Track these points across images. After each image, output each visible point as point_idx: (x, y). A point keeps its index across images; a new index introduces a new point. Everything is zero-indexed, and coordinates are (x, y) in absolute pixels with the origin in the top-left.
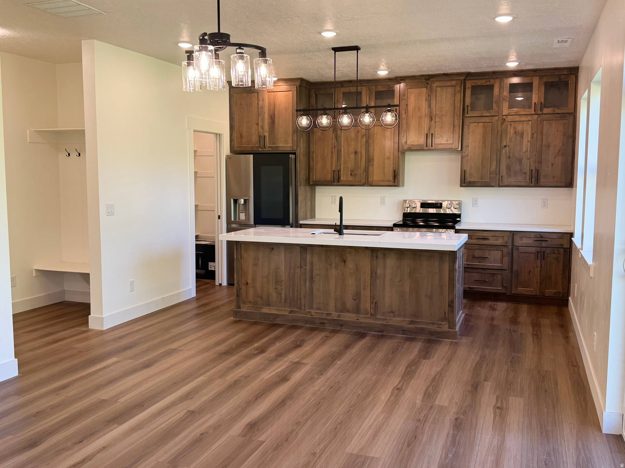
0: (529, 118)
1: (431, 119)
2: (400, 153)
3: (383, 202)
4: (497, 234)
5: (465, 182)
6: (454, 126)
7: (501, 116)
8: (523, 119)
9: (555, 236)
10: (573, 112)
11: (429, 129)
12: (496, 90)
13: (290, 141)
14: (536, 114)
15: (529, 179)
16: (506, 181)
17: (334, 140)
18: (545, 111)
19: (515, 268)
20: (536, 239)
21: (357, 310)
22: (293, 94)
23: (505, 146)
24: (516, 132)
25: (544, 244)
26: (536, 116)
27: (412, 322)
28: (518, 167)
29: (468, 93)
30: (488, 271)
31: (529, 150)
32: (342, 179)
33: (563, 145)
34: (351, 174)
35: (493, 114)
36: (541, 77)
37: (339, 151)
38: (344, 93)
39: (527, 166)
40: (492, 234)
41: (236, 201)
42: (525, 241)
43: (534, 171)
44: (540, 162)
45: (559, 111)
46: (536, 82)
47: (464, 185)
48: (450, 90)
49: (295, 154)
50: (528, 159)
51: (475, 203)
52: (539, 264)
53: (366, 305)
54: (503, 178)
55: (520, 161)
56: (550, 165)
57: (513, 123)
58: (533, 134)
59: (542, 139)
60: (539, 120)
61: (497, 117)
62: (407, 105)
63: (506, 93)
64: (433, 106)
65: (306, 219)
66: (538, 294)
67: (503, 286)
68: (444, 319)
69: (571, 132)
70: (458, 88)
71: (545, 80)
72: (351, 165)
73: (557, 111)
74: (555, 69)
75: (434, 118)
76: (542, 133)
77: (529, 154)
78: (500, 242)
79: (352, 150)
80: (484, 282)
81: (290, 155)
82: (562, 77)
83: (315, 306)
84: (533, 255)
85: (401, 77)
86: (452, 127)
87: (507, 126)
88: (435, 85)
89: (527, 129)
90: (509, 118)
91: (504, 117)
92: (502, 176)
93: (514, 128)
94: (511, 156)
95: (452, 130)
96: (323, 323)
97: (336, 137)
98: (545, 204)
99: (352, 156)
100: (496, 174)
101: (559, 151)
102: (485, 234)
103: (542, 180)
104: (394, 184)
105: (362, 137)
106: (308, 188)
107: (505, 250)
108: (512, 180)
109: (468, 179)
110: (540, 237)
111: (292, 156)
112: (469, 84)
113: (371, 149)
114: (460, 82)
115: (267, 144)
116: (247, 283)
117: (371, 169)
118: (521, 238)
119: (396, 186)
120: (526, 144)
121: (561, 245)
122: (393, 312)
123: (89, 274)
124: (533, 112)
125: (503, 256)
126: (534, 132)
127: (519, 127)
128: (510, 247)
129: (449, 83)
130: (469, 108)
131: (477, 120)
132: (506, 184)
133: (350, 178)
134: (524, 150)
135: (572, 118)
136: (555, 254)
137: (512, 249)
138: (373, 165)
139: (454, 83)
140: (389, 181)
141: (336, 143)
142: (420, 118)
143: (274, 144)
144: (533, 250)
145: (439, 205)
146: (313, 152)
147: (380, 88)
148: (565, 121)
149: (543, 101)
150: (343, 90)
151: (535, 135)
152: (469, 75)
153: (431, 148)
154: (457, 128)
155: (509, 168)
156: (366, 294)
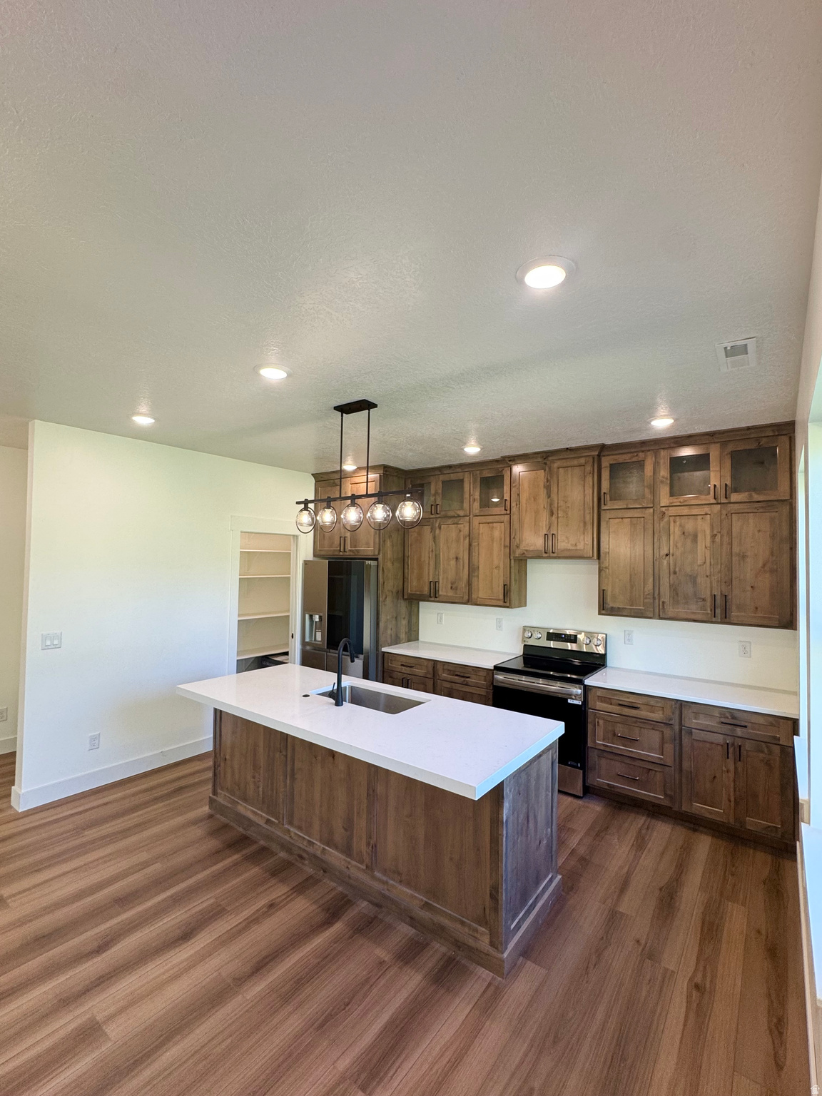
0: (707, 509)
1: (552, 513)
2: (512, 561)
3: (499, 626)
4: (652, 702)
5: (605, 608)
6: (585, 523)
7: (659, 507)
8: (695, 511)
9: (761, 721)
10: (788, 498)
11: (550, 527)
12: (649, 469)
13: (372, 544)
14: (718, 504)
15: (711, 610)
16: (671, 611)
17: (432, 542)
18: (734, 497)
19: (686, 765)
20: (723, 720)
21: (348, 851)
22: (375, 484)
23: (667, 555)
24: (684, 533)
25: (739, 731)
26: (719, 506)
27: (426, 906)
28: (689, 589)
29: (606, 474)
30: (637, 763)
31: (708, 561)
32: (440, 593)
33: (772, 554)
34: (451, 588)
35: (645, 505)
36: (724, 444)
37: (437, 557)
38: (443, 482)
39: (706, 587)
40: (645, 700)
41: (311, 617)
42: (703, 721)
43: (718, 598)
44: (730, 582)
45: (761, 498)
46: (714, 452)
47: (603, 612)
48: (577, 470)
49: (376, 559)
50: (707, 576)
51: (628, 639)
52: (732, 767)
53: (361, 845)
54: (665, 605)
55: (693, 579)
56: (749, 588)
57: (678, 518)
58: (714, 536)
59: (731, 544)
60: (724, 512)
61: (651, 510)
62: (519, 495)
63: (664, 472)
64: (554, 496)
65: (396, 641)
66: (732, 821)
67: (666, 795)
68: (483, 921)
69: (785, 533)
70: (589, 468)
71: (731, 447)
72: (451, 575)
73: (756, 497)
74: (748, 428)
75: (555, 511)
76: (730, 533)
77: (708, 568)
78: (657, 716)
79: (452, 555)
80: (632, 781)
81: (368, 562)
82: (763, 441)
83: (296, 822)
84: (719, 748)
85: (509, 457)
86: (582, 524)
87: (669, 523)
88: (556, 465)
89: (704, 527)
90: (672, 511)
91: (664, 509)
92: (663, 602)
93: (681, 526)
94: (677, 570)
95: (582, 529)
97: (434, 538)
98: (745, 651)
99: (453, 562)
100: (654, 598)
101: (764, 565)
102: (632, 699)
103: (734, 614)
104: (505, 604)
105: (464, 539)
106: (403, 606)
107: (668, 732)
108: (681, 610)
109: (610, 603)
110: (732, 718)
111: (373, 563)
112: (606, 462)
113: (475, 554)
114: (591, 460)
115: (348, 547)
117: (474, 581)
118: (696, 715)
119: (508, 607)
120: (703, 550)
121: (775, 738)
122: (399, 874)
124: (714, 501)
125: (663, 741)
126: (715, 532)
127: (690, 525)
128: (677, 727)
129: (575, 462)
130: (608, 497)
131: (620, 514)
132: (671, 615)
133: (451, 593)
134: (699, 562)
135: (786, 509)
136: (762, 752)
137: (681, 731)
138: (478, 576)
139: (582, 461)
140: (499, 600)
141: (434, 545)
142: (537, 512)
143: (355, 547)
144: (719, 739)
145: (573, 638)
146: (408, 557)
147: (487, 474)
148: (773, 514)
149: (729, 483)
150: (442, 478)
151: (718, 539)
152: (603, 447)
153: (552, 555)
154: (589, 527)
155: (674, 589)
156: (361, 824)
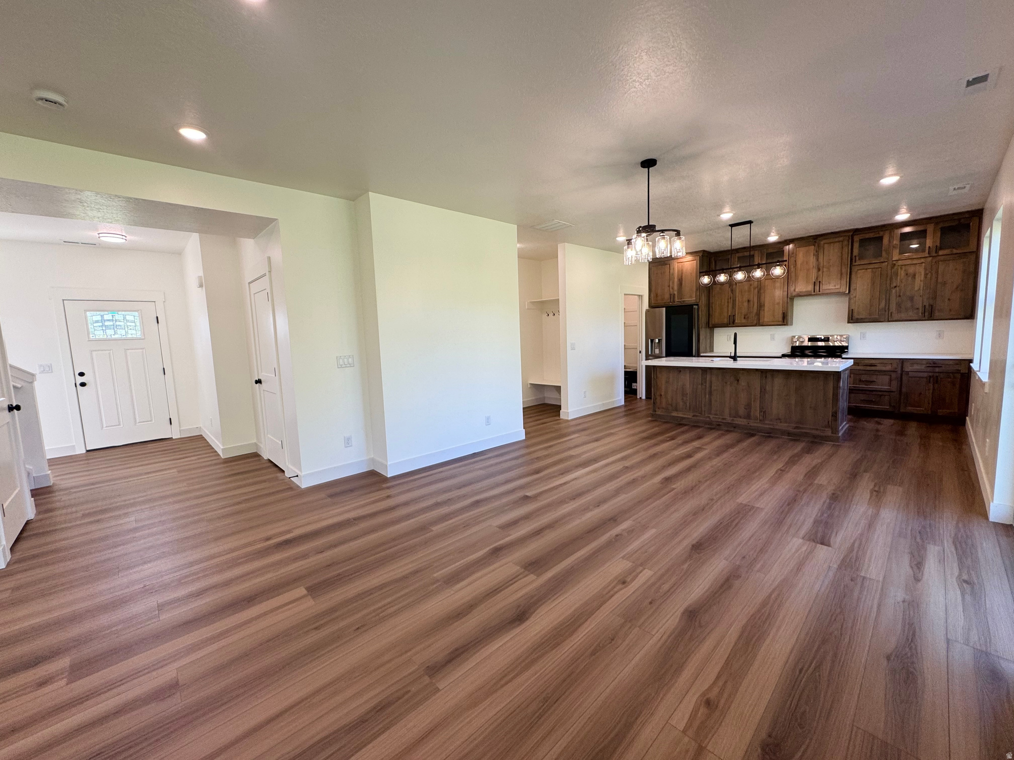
0: (923, 260)
1: (819, 270)
2: (789, 299)
3: (773, 338)
4: (885, 361)
5: (853, 319)
6: (841, 274)
7: (891, 261)
8: (915, 262)
9: (951, 362)
10: (975, 250)
11: (817, 278)
12: (886, 241)
13: (694, 296)
14: (930, 257)
15: (922, 314)
16: (896, 317)
17: (730, 293)
18: (941, 253)
19: (904, 390)
20: (928, 365)
21: (748, 417)
22: (696, 262)
23: (895, 287)
24: (907, 274)
25: (937, 370)
26: (931, 258)
27: (796, 428)
28: (909, 304)
29: (856, 245)
30: (874, 393)
31: (921, 288)
32: (736, 321)
33: (962, 281)
34: (744, 318)
35: (882, 261)
36: (937, 224)
37: (734, 301)
38: (738, 258)
39: (919, 303)
40: (881, 361)
41: (652, 341)
42: (916, 367)
43: (927, 307)
44: (935, 298)
45: (958, 251)
46: (930, 228)
47: (851, 321)
48: (837, 245)
49: (698, 305)
50: (920, 296)
51: (863, 336)
52: (932, 387)
53: (756, 412)
54: (893, 314)
55: (911, 299)
56: (946, 300)
57: (904, 266)
58: (926, 275)
59: (937, 278)
60: (934, 261)
61: (886, 263)
62: (795, 261)
63: (896, 242)
64: (821, 260)
65: (706, 352)
66: (929, 412)
67: (890, 405)
68: (828, 426)
69: (972, 269)
70: (846, 243)
71: (941, 225)
72: (744, 311)
73: (955, 251)
74: (954, 214)
75: (821, 269)
76: (937, 272)
77: (921, 291)
78: (888, 368)
79: (745, 299)
80: (870, 402)
81: (694, 306)
82: (962, 221)
83: (713, 412)
84: (925, 380)
85: (790, 240)
86: (839, 275)
87: (898, 269)
88: (822, 243)
89: (920, 270)
90: (900, 263)
91: (895, 262)
92: (891, 313)
93: (905, 270)
94: (901, 294)
95: (839, 277)
96: (719, 425)
97: (732, 290)
98: (940, 335)
99: (746, 304)
100: (885, 311)
101: (957, 288)
102: (873, 362)
103: (937, 314)
104: (783, 324)
105: (755, 288)
106: (708, 330)
107: (894, 375)
108: (903, 316)
109: (856, 316)
110: (933, 364)
111: (696, 307)
112: (857, 238)
113: (762, 298)
114: (847, 238)
115: (676, 299)
116: (661, 395)
117: (762, 313)
118: (912, 364)
119: (785, 325)
120: (919, 282)
121: (958, 370)
122: (780, 419)
123: (560, 387)
124: (927, 255)
125: (891, 380)
126: (927, 272)
127: (911, 270)
128: (899, 372)
129: (837, 240)
130: (857, 258)
131: (866, 267)
132: (894, 319)
133: (744, 321)
134: (916, 289)
135: (973, 257)
136: (950, 378)
137: (902, 375)
138: (764, 310)
139: (841, 239)
140: (779, 321)
141: (731, 294)
142: (808, 270)
143: (681, 299)
144: (926, 375)
145: (827, 339)
146: (712, 303)
147: (770, 251)
148: (965, 260)
149: (938, 245)
150: (737, 255)
151: (929, 276)
152: (856, 231)
153: (818, 293)
154: (844, 275)
155: (899, 305)
156: (756, 406)
